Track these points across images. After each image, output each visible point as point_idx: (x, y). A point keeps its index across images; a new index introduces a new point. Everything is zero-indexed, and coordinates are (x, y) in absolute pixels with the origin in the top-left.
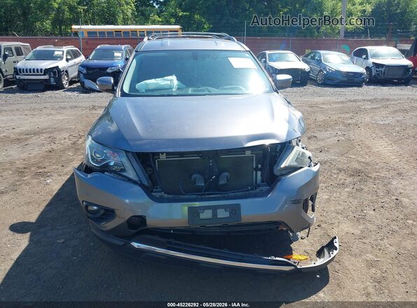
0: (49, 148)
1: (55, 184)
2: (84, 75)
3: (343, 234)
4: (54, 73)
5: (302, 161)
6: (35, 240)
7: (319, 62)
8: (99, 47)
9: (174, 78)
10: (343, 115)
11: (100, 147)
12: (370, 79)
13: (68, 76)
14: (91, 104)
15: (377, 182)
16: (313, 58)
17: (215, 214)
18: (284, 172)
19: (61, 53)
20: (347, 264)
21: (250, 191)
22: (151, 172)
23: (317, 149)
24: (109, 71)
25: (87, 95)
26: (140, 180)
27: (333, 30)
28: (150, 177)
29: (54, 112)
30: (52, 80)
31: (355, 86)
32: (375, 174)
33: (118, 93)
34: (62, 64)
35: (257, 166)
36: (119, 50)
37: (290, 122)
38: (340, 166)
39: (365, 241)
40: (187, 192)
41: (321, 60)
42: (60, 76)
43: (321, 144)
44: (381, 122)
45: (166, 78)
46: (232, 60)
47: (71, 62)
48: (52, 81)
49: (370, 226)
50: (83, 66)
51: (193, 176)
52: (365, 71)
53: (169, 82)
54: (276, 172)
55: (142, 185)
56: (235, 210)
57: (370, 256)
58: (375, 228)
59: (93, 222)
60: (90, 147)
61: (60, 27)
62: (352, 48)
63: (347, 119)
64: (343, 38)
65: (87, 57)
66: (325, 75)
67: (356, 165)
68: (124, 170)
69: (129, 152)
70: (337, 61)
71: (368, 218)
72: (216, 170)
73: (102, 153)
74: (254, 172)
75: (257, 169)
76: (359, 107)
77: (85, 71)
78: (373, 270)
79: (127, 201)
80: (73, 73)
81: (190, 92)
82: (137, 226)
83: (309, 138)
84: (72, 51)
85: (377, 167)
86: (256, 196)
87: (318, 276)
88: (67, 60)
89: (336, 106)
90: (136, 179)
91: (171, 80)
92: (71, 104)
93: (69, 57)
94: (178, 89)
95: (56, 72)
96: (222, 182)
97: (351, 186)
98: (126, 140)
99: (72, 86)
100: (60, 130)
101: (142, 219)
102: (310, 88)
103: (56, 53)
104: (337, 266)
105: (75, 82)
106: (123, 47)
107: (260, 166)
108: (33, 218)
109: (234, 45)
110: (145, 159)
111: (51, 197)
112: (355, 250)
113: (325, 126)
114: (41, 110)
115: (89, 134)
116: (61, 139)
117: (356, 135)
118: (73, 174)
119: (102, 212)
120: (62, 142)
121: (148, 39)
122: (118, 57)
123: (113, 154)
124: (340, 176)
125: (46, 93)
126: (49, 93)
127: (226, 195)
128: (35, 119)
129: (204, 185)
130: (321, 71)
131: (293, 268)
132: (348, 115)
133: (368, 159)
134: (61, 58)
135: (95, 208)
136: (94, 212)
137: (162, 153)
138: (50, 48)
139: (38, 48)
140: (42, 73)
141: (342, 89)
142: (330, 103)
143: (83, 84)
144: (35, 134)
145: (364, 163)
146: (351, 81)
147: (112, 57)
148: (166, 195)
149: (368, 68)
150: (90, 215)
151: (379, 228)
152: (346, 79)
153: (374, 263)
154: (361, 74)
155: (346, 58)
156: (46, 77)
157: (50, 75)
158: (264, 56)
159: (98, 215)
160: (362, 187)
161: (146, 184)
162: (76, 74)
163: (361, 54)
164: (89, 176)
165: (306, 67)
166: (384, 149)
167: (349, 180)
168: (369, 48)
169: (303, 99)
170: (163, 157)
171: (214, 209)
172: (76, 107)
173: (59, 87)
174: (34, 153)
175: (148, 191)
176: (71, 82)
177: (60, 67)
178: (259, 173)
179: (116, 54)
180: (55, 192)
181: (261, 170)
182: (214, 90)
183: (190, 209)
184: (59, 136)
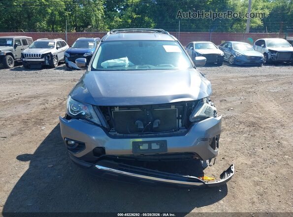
0: (43, 107)
1: (47, 130)
2: (68, 58)
3: (240, 164)
4: (48, 57)
5: (209, 113)
6: (34, 165)
7: (231, 49)
8: (78, 39)
9: (126, 59)
10: (246, 86)
11: (76, 103)
12: (267, 61)
13: (57, 59)
14: (73, 78)
15: (266, 130)
16: (227, 47)
17: (150, 147)
18: (196, 120)
19: (53, 43)
20: (240, 183)
21: (174, 132)
22: (109, 119)
23: (226, 109)
24: (85, 55)
25: (70, 72)
26: (102, 124)
27: (242, 27)
28: (108, 122)
29: (47, 83)
30: (47, 61)
31: (256, 66)
32: (265, 125)
33: (89, 69)
34: (53, 51)
35: (179, 116)
36: (92, 41)
37: (201, 87)
38: (241, 120)
39: (254, 168)
40: (132, 132)
41: (232, 48)
42: (52, 59)
43: (229, 105)
44: (272, 91)
45: (121, 59)
46: (165, 47)
47: (60, 50)
48: (47, 63)
49: (258, 159)
50: (67, 52)
51: (136, 122)
52: (263, 56)
53: (123, 62)
54: (192, 120)
55: (102, 127)
56: (163, 144)
57: (257, 179)
58: (262, 160)
59: (71, 152)
60: (70, 103)
61: (53, 26)
62: (254, 39)
63: (248, 88)
64: (248, 33)
65: (70, 46)
66: (235, 59)
67: (252, 120)
68: (91, 117)
69: (95, 106)
70: (243, 48)
71: (257, 154)
72: (152, 118)
73: (77, 107)
74: (177, 120)
75: (179, 118)
76: (257, 80)
77: (69, 56)
78: (258, 187)
79: (94, 138)
80: (61, 57)
81: (137, 68)
82: (99, 154)
83: (221, 101)
84: (60, 42)
85: (267, 120)
86: (178, 135)
87: (220, 191)
88: (57, 48)
89: (242, 79)
90: (99, 123)
91: (124, 61)
92: (59, 78)
93: (58, 46)
94: (129, 66)
95: (49, 56)
96: (155, 126)
97: (248, 133)
98: (93, 98)
99: (60, 66)
100: (52, 95)
101: (103, 149)
102: (224, 68)
103: (50, 43)
104: (234, 184)
105: (63, 63)
106: (95, 39)
107: (181, 116)
108: (32, 151)
109: (168, 37)
110: (105, 110)
111: (44, 138)
112: (247, 174)
113: (233, 93)
114: (39, 82)
115: (70, 95)
116: (52, 101)
117: (253, 99)
118: (59, 124)
119: (77, 144)
120: (53, 103)
121: (110, 33)
122: (91, 46)
123: (85, 107)
124: (240, 127)
125: (42, 70)
126: (44, 70)
127: (158, 134)
128: (35, 88)
129: (143, 127)
130: (232, 55)
131: (202, 184)
132: (249, 86)
133: (261, 115)
134: (53, 47)
135: (73, 142)
136: (72, 145)
137: (116, 107)
138: (46, 40)
139: (38, 40)
140: (40, 57)
141: (246, 68)
142: (237, 78)
143: (67, 64)
144: (35, 97)
145: (258, 118)
146: (253, 62)
147: (87, 46)
148: (118, 134)
149: (265, 54)
150: (69, 147)
151: (264, 161)
152: (249, 61)
153: (259, 183)
154: (260, 58)
155: (250, 46)
156: (43, 60)
157: (45, 58)
158: (192, 45)
159: (74, 147)
160: (255, 134)
161: (105, 126)
162: (63, 57)
163: (261, 43)
164: (69, 121)
165: (221, 53)
166: (273, 109)
167: (246, 129)
168: (266, 40)
169: (219, 75)
170: (117, 109)
171: (150, 143)
172: (62, 80)
173: (51, 66)
174: (34, 110)
175: (107, 131)
176: (60, 63)
177: (52, 53)
178: (180, 121)
179: (90, 44)
180: (47, 135)
181: (181, 118)
182: (152, 67)
183: (134, 143)
184: (50, 99)
